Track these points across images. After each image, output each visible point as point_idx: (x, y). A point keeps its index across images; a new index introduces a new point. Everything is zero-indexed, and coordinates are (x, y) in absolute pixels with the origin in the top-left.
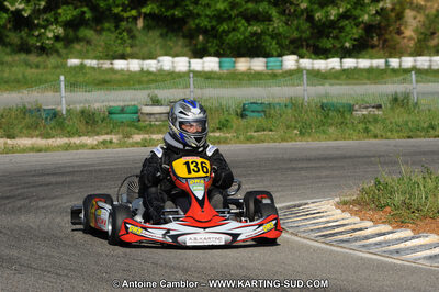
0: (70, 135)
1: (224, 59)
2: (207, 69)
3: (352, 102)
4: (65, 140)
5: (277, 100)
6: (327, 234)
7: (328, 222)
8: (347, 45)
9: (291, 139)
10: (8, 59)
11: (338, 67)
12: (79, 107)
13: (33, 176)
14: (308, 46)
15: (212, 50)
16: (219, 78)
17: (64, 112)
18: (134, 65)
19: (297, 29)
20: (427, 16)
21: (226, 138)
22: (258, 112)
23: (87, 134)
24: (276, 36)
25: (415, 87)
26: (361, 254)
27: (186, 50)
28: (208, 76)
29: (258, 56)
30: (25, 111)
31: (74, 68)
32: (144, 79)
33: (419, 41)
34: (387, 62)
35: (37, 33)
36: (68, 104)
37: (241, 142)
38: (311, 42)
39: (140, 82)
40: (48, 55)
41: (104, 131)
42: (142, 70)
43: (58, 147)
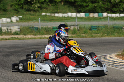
1: (86, 14)
2: (81, 16)
3: (122, 26)
4: (40, 36)
5: (100, 25)
6: (112, 64)
7: (113, 60)
8: (121, 10)
9: (104, 36)
10: (25, 13)
11: (119, 16)
12: (45, 27)
13: (30, 46)
14: (110, 10)
15: (82, 11)
16: (84, 19)
17: (40, 28)
18: (61, 15)
19: (107, 5)
21: (86, 36)
22: (95, 29)
23: (46, 34)
24: (100, 7)
26: (122, 70)
28: (81, 18)
29: (96, 13)
30: (29, 28)
31: (44, 16)
32: (63, 19)
35: (33, 6)
36: (42, 26)
37: (90, 37)
39: (62, 20)
40: (36, 12)
41: (51, 33)
42: (63, 17)
43: (38, 38)
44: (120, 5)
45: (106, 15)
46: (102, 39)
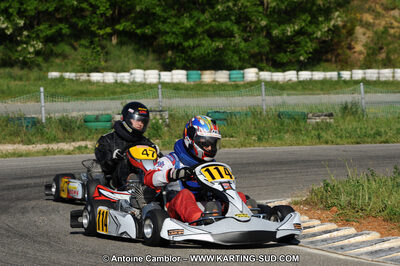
0: (50, 141)
1: (191, 72)
2: (175, 81)
3: (306, 111)
4: (45, 146)
5: (238, 109)
8: (302, 58)
9: (250, 144)
11: (294, 79)
12: (58, 115)
13: (14, 179)
14: (268, 60)
15: (179, 64)
16: (186, 90)
17: (44, 121)
18: (109, 77)
20: (376, 33)
22: (221, 120)
23: (63, 140)
24: (236, 51)
25: (362, 97)
26: (309, 250)
27: (156, 63)
28: (176, 88)
29: (221, 69)
30: (9, 120)
31: (54, 80)
32: (119, 90)
33: (368, 55)
34: (339, 74)
35: (19, 48)
36: (48, 113)
38: (270, 56)
39: (114, 93)
40: (30, 68)
41: (80, 138)
42: (116, 82)
43: (38, 152)
44: (297, 44)
45: (254, 75)
46: (243, 153)
